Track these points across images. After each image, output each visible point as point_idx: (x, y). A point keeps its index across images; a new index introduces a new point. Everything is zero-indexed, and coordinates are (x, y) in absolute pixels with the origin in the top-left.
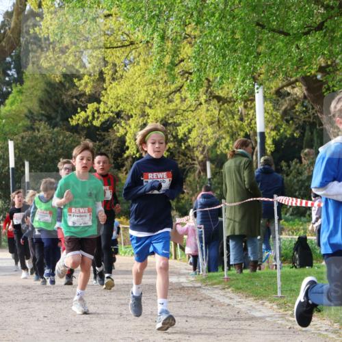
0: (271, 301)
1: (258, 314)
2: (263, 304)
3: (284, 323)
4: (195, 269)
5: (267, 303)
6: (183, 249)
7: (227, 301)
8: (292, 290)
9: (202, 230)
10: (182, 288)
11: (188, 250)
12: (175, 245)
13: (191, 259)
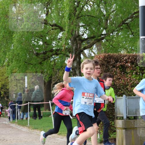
0: (26, 127)
1: (23, 130)
2: (24, 128)
3: (29, 131)
4: (9, 120)
5: (25, 127)
6: (7, 115)
7: (16, 127)
8: (31, 124)
9: (12, 110)
10: (6, 124)
11: (8, 115)
12: (5, 114)
13: (9, 118)
